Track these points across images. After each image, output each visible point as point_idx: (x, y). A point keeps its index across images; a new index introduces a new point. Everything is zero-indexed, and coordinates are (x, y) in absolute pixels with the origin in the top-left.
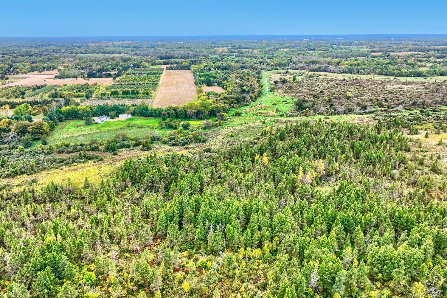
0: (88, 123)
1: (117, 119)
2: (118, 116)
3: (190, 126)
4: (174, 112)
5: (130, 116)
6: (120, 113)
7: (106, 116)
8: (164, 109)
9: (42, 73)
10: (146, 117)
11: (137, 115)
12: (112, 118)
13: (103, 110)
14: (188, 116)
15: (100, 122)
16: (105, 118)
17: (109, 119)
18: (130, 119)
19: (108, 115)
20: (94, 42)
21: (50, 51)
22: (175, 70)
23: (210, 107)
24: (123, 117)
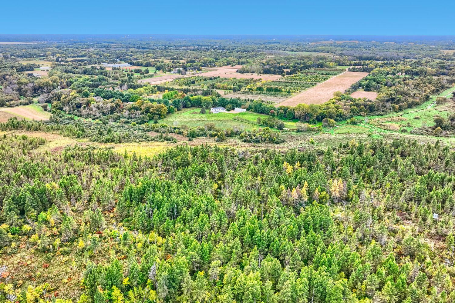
0: (203, 112)
1: (232, 112)
2: (233, 109)
3: (284, 127)
4: (283, 111)
5: (245, 110)
6: (236, 107)
7: (223, 108)
8: (276, 108)
9: (234, 67)
10: (259, 113)
11: (251, 111)
12: (228, 110)
13: (223, 102)
14: (296, 117)
15: (215, 112)
16: (220, 109)
17: (224, 111)
18: (243, 114)
19: (225, 108)
20: (320, 41)
21: (268, 48)
22: (357, 71)
23: (320, 111)
24: (237, 110)
